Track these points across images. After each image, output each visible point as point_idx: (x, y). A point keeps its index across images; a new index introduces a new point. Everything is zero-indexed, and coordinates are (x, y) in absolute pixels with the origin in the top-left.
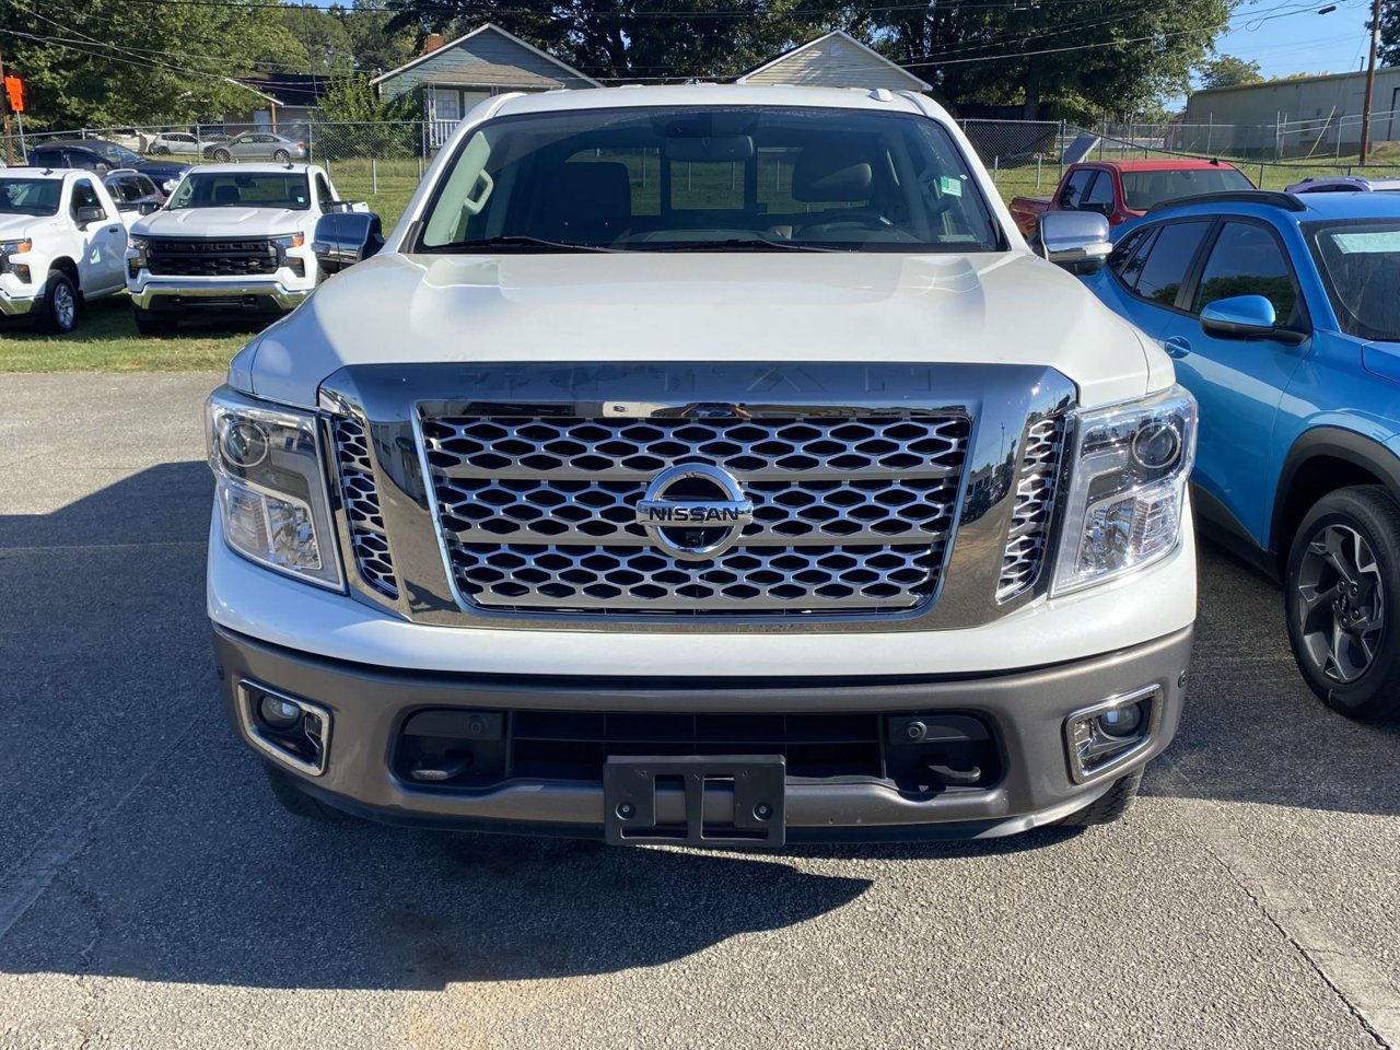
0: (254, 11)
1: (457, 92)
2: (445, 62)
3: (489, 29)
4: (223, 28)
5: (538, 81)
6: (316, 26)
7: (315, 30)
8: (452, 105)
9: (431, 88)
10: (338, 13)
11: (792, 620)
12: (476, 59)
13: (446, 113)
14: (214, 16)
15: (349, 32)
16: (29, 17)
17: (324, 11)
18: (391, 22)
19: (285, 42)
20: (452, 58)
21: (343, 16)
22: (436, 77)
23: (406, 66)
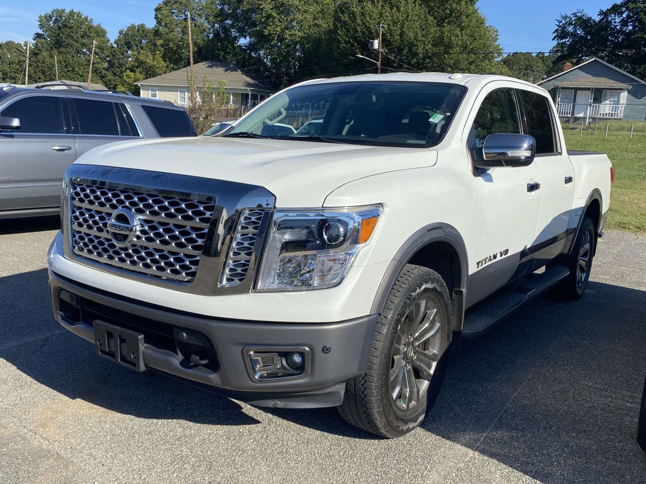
0: (486, 55)
1: (574, 90)
2: (569, 77)
3: (595, 60)
4: (470, 64)
5: (616, 85)
6: (529, 62)
7: (527, 63)
8: (570, 97)
9: (560, 89)
10: (541, 56)
11: (156, 279)
12: (586, 74)
13: (566, 100)
14: (467, 59)
15: (545, 64)
16: (394, 62)
17: (534, 55)
18: (556, 59)
19: (501, 69)
20: (573, 74)
21: (543, 57)
22: (563, 84)
23: (549, 79)
